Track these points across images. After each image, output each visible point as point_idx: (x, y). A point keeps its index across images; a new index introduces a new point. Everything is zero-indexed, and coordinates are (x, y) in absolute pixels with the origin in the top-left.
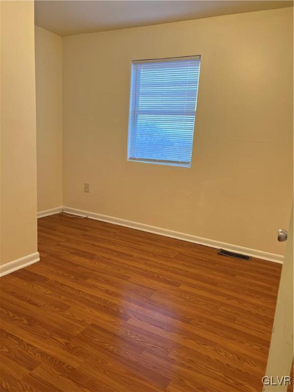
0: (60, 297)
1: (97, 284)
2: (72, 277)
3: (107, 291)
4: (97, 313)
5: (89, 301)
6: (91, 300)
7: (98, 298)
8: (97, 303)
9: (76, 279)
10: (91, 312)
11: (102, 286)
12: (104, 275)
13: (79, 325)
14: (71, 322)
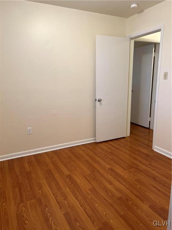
0: (140, 188)
1: (114, 190)
2: (130, 203)
3: (111, 183)
4: (122, 174)
5: (124, 181)
6: (122, 181)
7: (118, 181)
8: (120, 179)
9: (127, 200)
10: (124, 175)
11: (112, 188)
12: (105, 197)
13: (132, 171)
14: (135, 173)
